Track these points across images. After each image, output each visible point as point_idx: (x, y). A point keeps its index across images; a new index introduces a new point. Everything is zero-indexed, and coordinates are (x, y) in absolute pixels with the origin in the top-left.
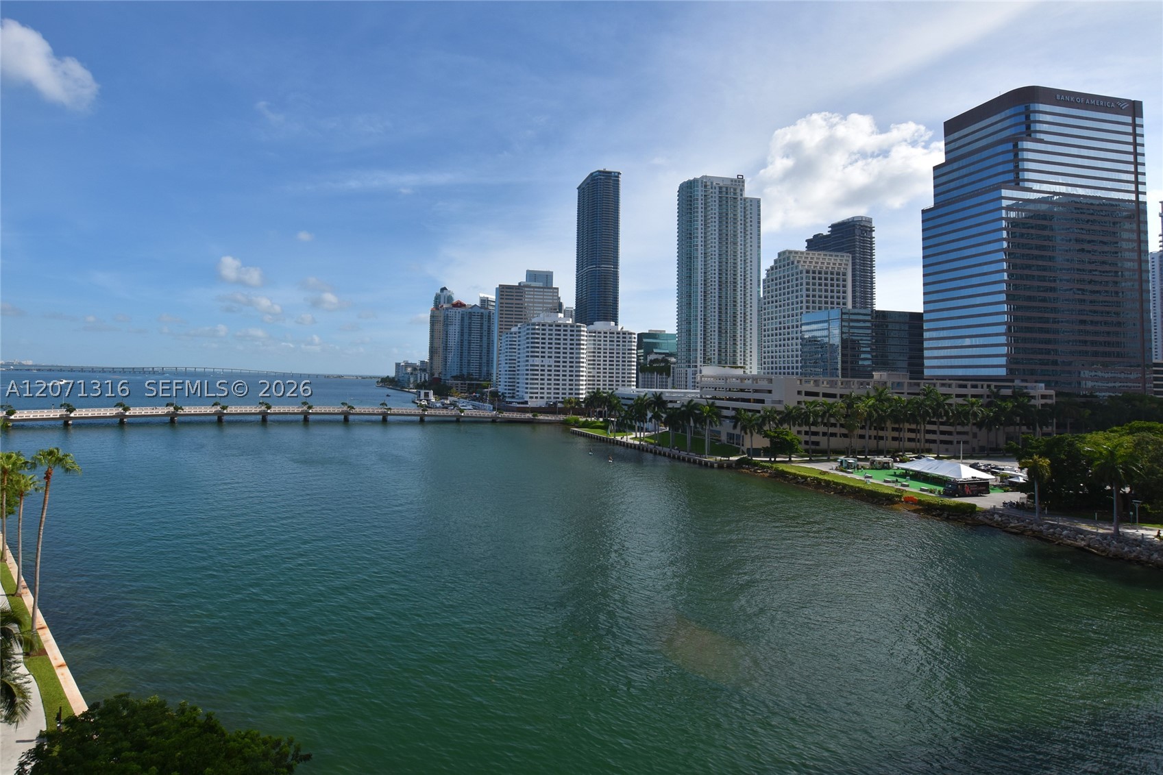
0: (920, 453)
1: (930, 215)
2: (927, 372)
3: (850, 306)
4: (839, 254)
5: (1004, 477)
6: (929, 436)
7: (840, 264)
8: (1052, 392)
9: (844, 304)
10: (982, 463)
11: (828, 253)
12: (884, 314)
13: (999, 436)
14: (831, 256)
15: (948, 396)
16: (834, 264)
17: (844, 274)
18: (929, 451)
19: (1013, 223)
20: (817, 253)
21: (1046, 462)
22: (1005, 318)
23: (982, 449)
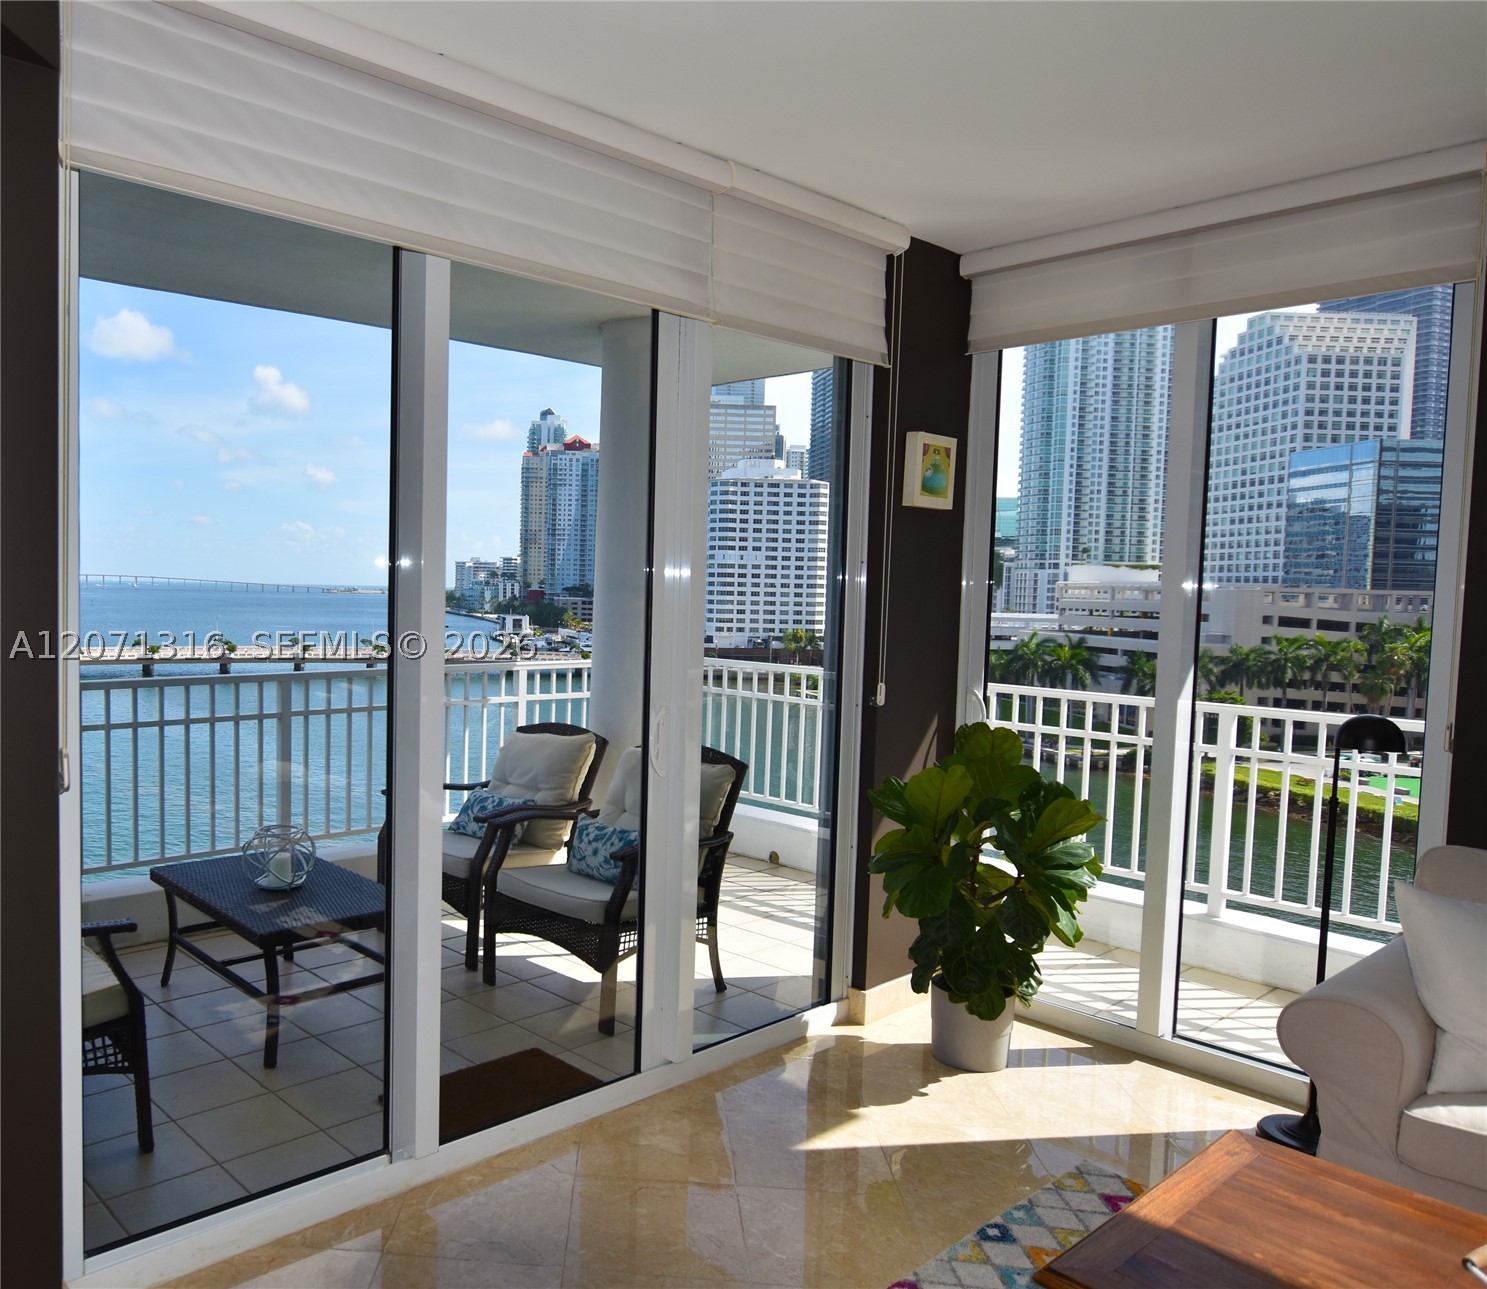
3: (1404, 432)
4: (1389, 316)
7: (1389, 340)
9: (1392, 428)
11: (1363, 316)
14: (1370, 321)
16: (1375, 340)
17: (1397, 363)
20: (1336, 316)
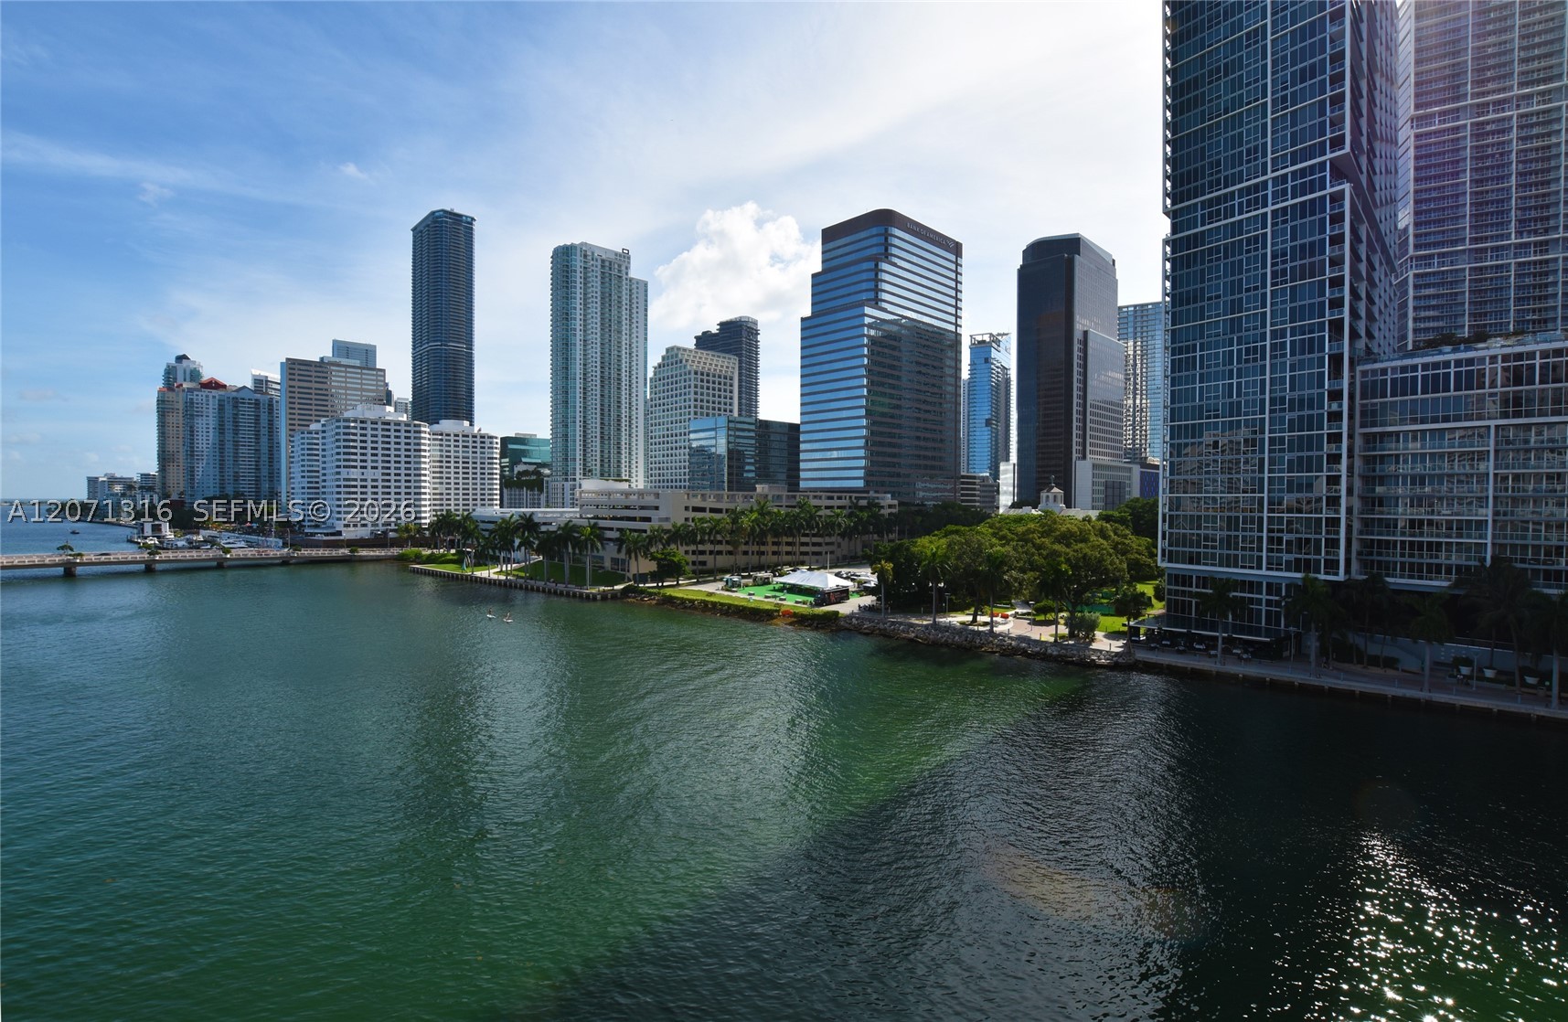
0: (795, 565)
1: (808, 324)
2: (803, 485)
3: (736, 413)
4: (727, 356)
5: (860, 583)
6: (804, 549)
7: (727, 367)
8: (896, 502)
9: (731, 411)
10: (844, 571)
11: (716, 354)
12: (766, 425)
13: (857, 545)
14: (719, 357)
15: (818, 508)
16: (722, 366)
17: (731, 379)
18: (803, 563)
19: (873, 341)
20: (705, 352)
21: (889, 566)
22: (864, 432)
23: (845, 558)
